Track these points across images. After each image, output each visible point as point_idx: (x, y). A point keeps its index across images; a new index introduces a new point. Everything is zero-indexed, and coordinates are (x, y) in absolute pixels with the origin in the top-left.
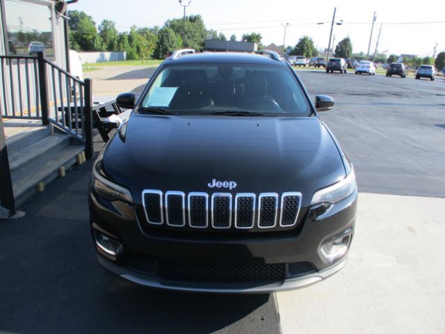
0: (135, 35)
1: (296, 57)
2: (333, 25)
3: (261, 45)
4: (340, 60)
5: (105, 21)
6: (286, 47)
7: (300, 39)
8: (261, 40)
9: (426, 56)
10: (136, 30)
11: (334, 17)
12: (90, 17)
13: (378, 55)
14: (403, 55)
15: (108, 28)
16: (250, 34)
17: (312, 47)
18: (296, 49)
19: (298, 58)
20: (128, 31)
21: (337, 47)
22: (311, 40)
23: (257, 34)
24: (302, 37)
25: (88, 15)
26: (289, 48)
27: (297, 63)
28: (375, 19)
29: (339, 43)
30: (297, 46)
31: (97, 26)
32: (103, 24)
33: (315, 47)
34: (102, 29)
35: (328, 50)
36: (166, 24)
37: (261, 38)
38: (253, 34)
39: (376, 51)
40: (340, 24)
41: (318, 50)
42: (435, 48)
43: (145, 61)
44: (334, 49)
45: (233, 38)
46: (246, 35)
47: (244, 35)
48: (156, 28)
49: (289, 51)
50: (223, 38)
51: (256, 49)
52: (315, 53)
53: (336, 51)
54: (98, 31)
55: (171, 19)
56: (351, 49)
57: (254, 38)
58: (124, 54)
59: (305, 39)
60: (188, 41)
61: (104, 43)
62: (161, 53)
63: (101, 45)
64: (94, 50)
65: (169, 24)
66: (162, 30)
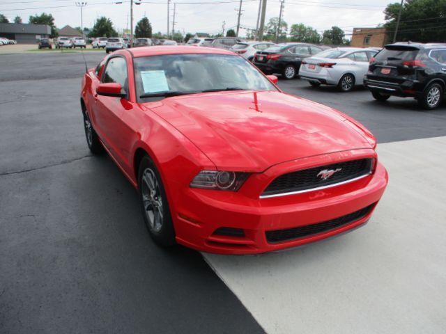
1: (98, 38)
2: (132, 4)
3: (55, 27)
6: (82, 28)
7: (98, 20)
8: (53, 22)
9: (217, 34)
14: (198, 34)
16: (39, 15)
17: (111, 29)
18: (94, 31)
21: (137, 27)
22: (109, 21)
23: (48, 15)
24: (100, 18)
26: (86, 30)
27: (100, 45)
29: (139, 24)
30: (95, 27)
33: (113, 26)
37: (53, 20)
38: (43, 15)
40: (139, 4)
41: (117, 31)
44: (134, 30)
45: (18, 20)
46: (34, 16)
49: (87, 33)
50: (5, 21)
51: (49, 32)
52: (115, 35)
53: (137, 31)
56: (150, 29)
57: (45, 20)
59: (103, 20)
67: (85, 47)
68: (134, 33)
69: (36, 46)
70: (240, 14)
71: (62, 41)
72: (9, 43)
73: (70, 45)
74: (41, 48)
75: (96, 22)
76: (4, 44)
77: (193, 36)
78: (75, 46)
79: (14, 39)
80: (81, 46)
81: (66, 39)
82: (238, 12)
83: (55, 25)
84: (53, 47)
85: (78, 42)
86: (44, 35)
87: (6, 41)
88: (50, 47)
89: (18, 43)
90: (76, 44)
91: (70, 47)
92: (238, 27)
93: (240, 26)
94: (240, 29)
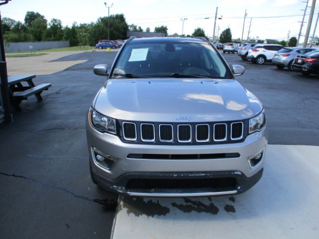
0: (76, 30)
2: (216, 19)
5: (54, 20)
6: (186, 35)
7: (195, 30)
8: (167, 31)
9: (282, 40)
10: (76, 25)
11: (216, 14)
12: (43, 16)
14: (267, 40)
15: (56, 24)
16: (160, 26)
20: (70, 26)
21: (221, 34)
22: (202, 31)
23: (165, 26)
24: (197, 28)
26: (188, 36)
28: (246, 15)
29: (223, 32)
30: (193, 34)
31: (48, 22)
32: (52, 21)
34: (51, 25)
36: (99, 21)
37: (167, 29)
38: (162, 27)
39: (248, 38)
43: (82, 47)
44: (219, 37)
45: (148, 30)
47: (156, 28)
48: (92, 23)
50: (141, 30)
53: (221, 38)
54: (49, 27)
55: (102, 17)
56: (231, 36)
57: (163, 30)
58: (68, 43)
59: (199, 30)
60: (114, 32)
61: (52, 35)
62: (94, 42)
63: (51, 37)
64: (45, 40)
65: (100, 20)
66: (95, 25)
68: (219, 39)
70: (302, 25)
77: (263, 41)
82: (301, 24)
83: (168, 33)
92: (300, 35)
93: (301, 34)
94: (301, 37)
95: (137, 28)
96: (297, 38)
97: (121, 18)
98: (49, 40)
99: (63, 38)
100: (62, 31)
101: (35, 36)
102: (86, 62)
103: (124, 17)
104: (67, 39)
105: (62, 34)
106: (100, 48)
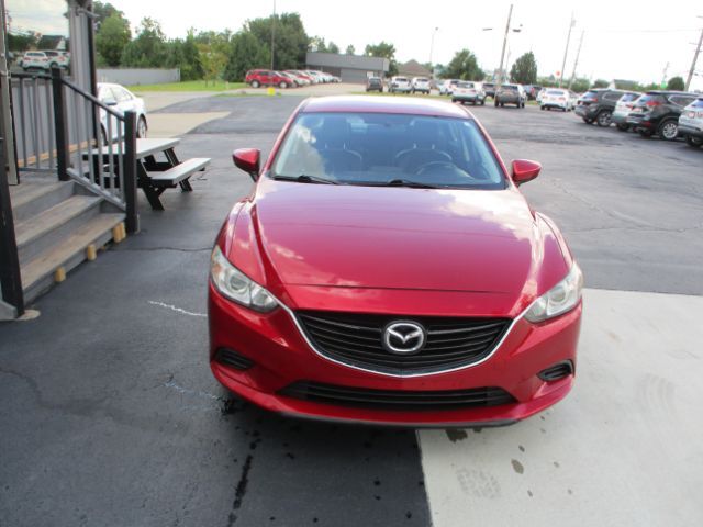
0: (195, 43)
2: (507, 31)
3: (394, 61)
4: (516, 88)
5: (146, 20)
6: (434, 65)
7: (457, 53)
9: (650, 83)
10: (196, 34)
11: (509, 20)
12: (121, 12)
13: (577, 80)
14: (616, 81)
15: (151, 29)
16: (377, 44)
17: (475, 67)
18: (449, 69)
19: (452, 83)
20: (183, 37)
21: (514, 66)
22: (473, 56)
23: (388, 44)
24: (461, 50)
25: (118, 9)
26: (440, 66)
28: (573, 23)
29: (518, 61)
30: (451, 64)
31: (132, 28)
32: (141, 24)
33: (479, 66)
34: (141, 32)
35: (500, 71)
36: (244, 26)
37: (394, 51)
38: (382, 44)
39: (574, 74)
40: (515, 31)
42: (665, 70)
43: (210, 83)
44: (509, 69)
45: (350, 50)
46: (371, 45)
47: (368, 46)
48: (228, 32)
49: (437, 72)
50: (334, 50)
51: (386, 69)
52: (480, 76)
53: (513, 73)
54: (134, 36)
55: (253, 19)
56: (535, 73)
57: (384, 51)
58: (176, 72)
59: (464, 54)
60: (279, 53)
61: (144, 55)
62: (235, 72)
63: (140, 57)
64: (128, 66)
65: (248, 26)
66: (237, 36)
67: (428, 92)
68: (509, 76)
69: (363, 88)
70: (698, 52)
71: (397, 83)
72: (332, 82)
73: (408, 88)
74: (368, 90)
75: (455, 56)
76: (324, 82)
77: (606, 85)
78: (415, 90)
79: (339, 76)
80: (423, 91)
81: (405, 80)
82: (696, 47)
83: (395, 58)
84: (385, 89)
85: (420, 85)
86: (378, 72)
87: (328, 77)
88: (381, 90)
89: (343, 81)
90: (417, 87)
91: (408, 92)
92: (691, 73)
93: (695, 72)
94: (694, 76)
95: (327, 46)
96: (685, 81)
97: (293, 22)
98: (136, 66)
99: (167, 61)
100: (163, 48)
101: (105, 55)
102: (226, 118)
103: (301, 19)
104: (174, 64)
105: (163, 53)
106: (255, 84)
